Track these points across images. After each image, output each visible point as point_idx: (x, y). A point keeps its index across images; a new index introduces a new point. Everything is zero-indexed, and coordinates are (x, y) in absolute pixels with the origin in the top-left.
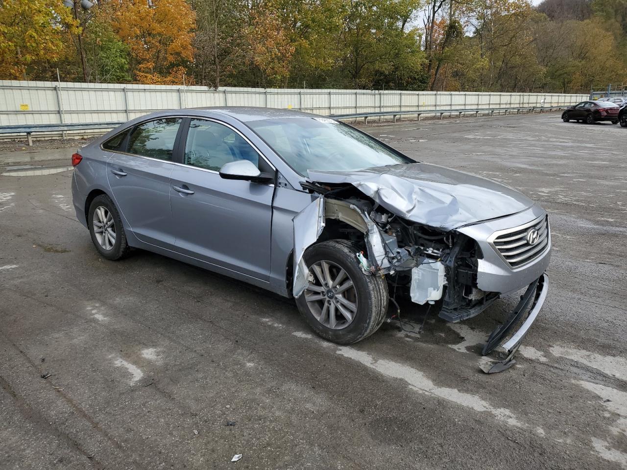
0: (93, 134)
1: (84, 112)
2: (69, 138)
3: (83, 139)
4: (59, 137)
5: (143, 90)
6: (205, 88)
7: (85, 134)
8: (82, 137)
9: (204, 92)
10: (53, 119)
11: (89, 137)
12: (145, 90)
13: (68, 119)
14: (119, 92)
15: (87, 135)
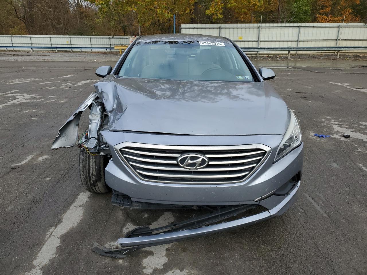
0: (275, 54)
1: (272, 41)
2: (260, 55)
3: (268, 57)
4: (255, 55)
5: (313, 27)
6: (362, 24)
7: (270, 54)
8: (268, 56)
9: (361, 27)
10: (254, 45)
11: (272, 55)
12: (313, 26)
13: (262, 45)
14: (296, 29)
15: (271, 55)
